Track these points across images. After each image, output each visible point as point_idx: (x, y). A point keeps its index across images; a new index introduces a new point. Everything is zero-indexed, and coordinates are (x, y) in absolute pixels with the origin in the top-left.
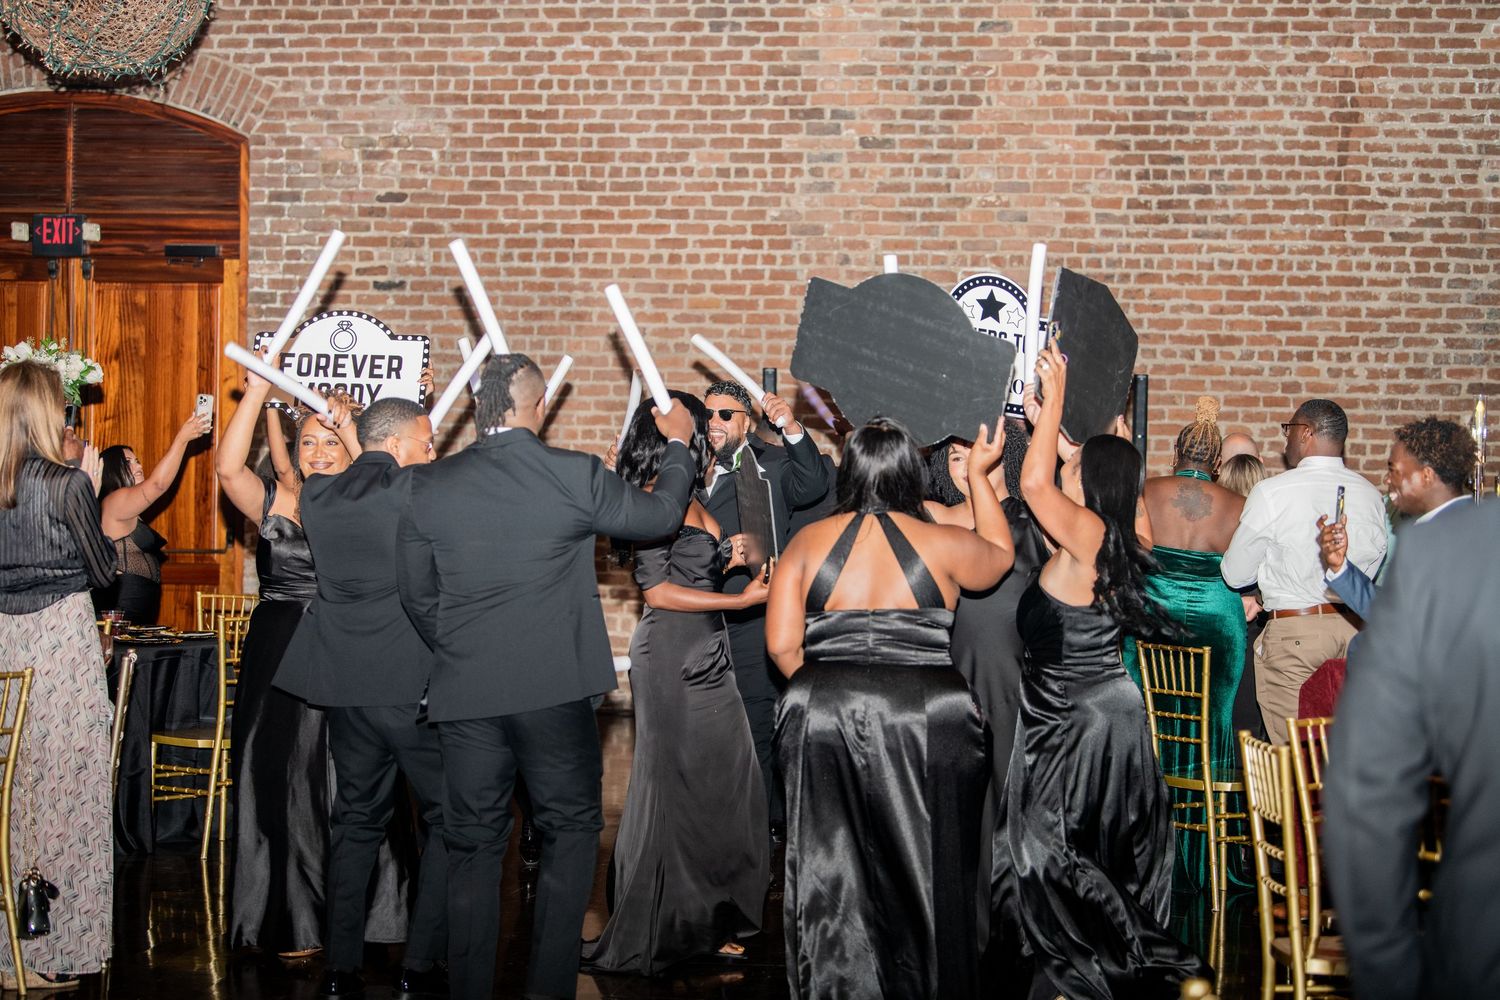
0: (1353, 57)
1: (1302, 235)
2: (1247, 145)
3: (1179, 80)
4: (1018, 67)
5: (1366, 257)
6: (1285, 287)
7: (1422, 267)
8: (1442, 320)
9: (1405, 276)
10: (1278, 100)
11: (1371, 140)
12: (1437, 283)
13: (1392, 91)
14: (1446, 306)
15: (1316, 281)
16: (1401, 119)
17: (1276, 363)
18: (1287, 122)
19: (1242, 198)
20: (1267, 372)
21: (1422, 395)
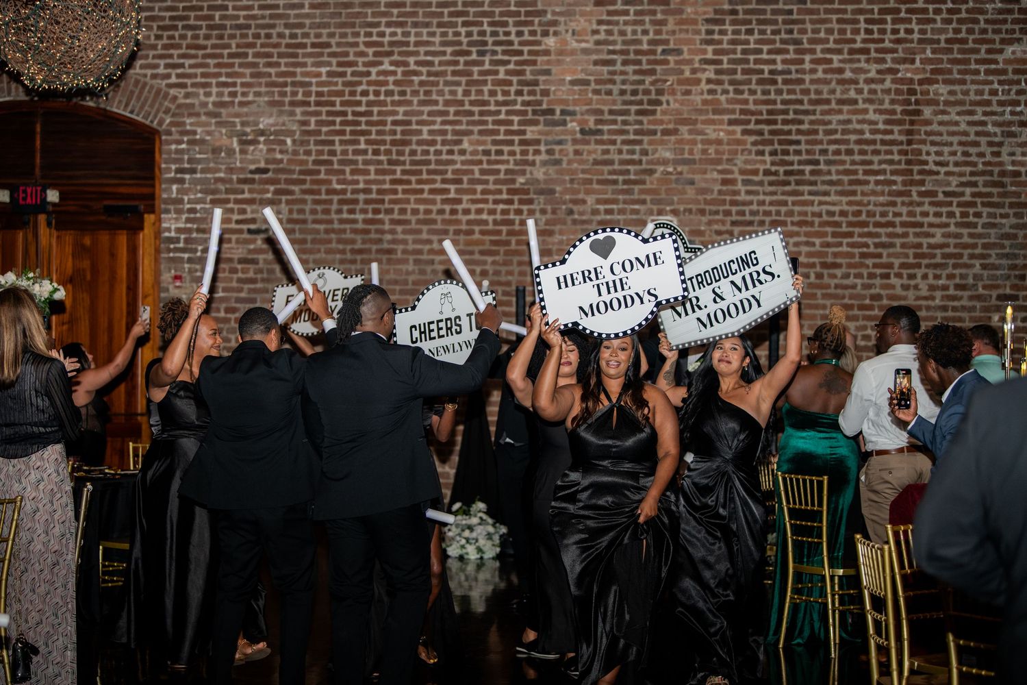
0: (916, 71)
1: (883, 193)
2: (844, 132)
3: (798, 88)
4: (688, 79)
5: (926, 208)
6: (871, 229)
7: (964, 215)
8: (978, 251)
9: (953, 221)
10: (865, 101)
11: (928, 128)
12: (975, 225)
13: (942, 95)
14: (981, 241)
15: (892, 224)
16: (949, 113)
17: (866, 281)
18: (871, 116)
19: (841, 168)
20: (859, 287)
21: (965, 302)
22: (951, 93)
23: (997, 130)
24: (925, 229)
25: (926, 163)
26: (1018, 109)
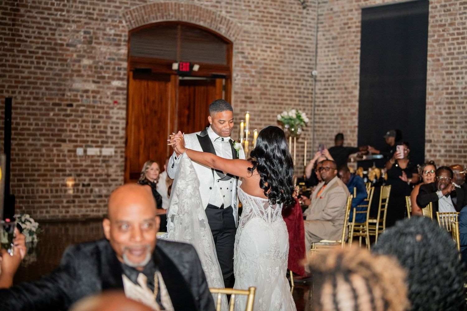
22: (34, 2)
23: (54, 23)
24: (20, 69)
25: (21, 36)
26: (64, 13)
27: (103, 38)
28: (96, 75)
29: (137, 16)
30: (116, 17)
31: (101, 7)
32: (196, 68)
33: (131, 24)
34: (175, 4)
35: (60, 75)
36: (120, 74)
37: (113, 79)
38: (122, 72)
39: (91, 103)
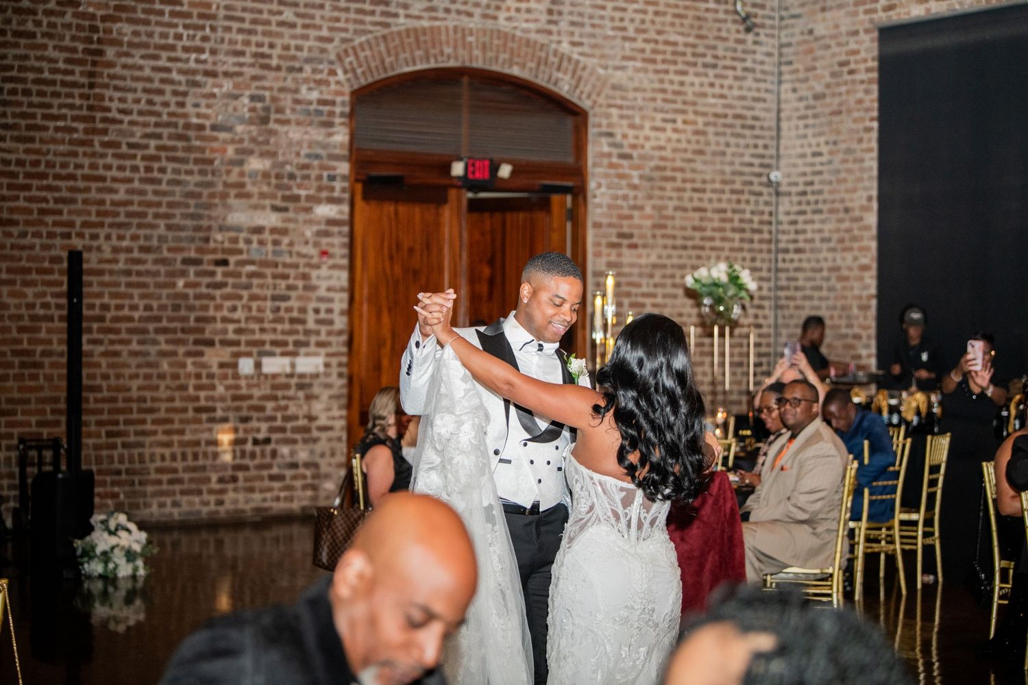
0: (99, 6)
1: (62, 142)
2: (21, 69)
5: (109, 160)
6: (50, 181)
7: (148, 169)
8: (163, 210)
9: (137, 176)
10: (44, 35)
11: (112, 71)
12: (159, 182)
13: (126, 35)
14: (166, 199)
15: (72, 177)
16: (132, 56)
17: (45, 241)
18: (50, 53)
19: (18, 110)
20: (38, 247)
21: (149, 266)
22: (136, 33)
23: (182, 78)
24: (108, 184)
25: (108, 110)
26: (203, 57)
27: (293, 110)
28: (280, 194)
29: (370, 59)
30: (321, 61)
31: (286, 41)
32: (505, 171)
33: (357, 77)
34: (455, 29)
35: (199, 195)
36: (332, 189)
37: (318, 201)
38: (338, 185)
39: (270, 257)
